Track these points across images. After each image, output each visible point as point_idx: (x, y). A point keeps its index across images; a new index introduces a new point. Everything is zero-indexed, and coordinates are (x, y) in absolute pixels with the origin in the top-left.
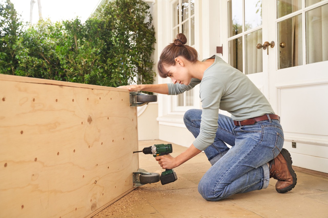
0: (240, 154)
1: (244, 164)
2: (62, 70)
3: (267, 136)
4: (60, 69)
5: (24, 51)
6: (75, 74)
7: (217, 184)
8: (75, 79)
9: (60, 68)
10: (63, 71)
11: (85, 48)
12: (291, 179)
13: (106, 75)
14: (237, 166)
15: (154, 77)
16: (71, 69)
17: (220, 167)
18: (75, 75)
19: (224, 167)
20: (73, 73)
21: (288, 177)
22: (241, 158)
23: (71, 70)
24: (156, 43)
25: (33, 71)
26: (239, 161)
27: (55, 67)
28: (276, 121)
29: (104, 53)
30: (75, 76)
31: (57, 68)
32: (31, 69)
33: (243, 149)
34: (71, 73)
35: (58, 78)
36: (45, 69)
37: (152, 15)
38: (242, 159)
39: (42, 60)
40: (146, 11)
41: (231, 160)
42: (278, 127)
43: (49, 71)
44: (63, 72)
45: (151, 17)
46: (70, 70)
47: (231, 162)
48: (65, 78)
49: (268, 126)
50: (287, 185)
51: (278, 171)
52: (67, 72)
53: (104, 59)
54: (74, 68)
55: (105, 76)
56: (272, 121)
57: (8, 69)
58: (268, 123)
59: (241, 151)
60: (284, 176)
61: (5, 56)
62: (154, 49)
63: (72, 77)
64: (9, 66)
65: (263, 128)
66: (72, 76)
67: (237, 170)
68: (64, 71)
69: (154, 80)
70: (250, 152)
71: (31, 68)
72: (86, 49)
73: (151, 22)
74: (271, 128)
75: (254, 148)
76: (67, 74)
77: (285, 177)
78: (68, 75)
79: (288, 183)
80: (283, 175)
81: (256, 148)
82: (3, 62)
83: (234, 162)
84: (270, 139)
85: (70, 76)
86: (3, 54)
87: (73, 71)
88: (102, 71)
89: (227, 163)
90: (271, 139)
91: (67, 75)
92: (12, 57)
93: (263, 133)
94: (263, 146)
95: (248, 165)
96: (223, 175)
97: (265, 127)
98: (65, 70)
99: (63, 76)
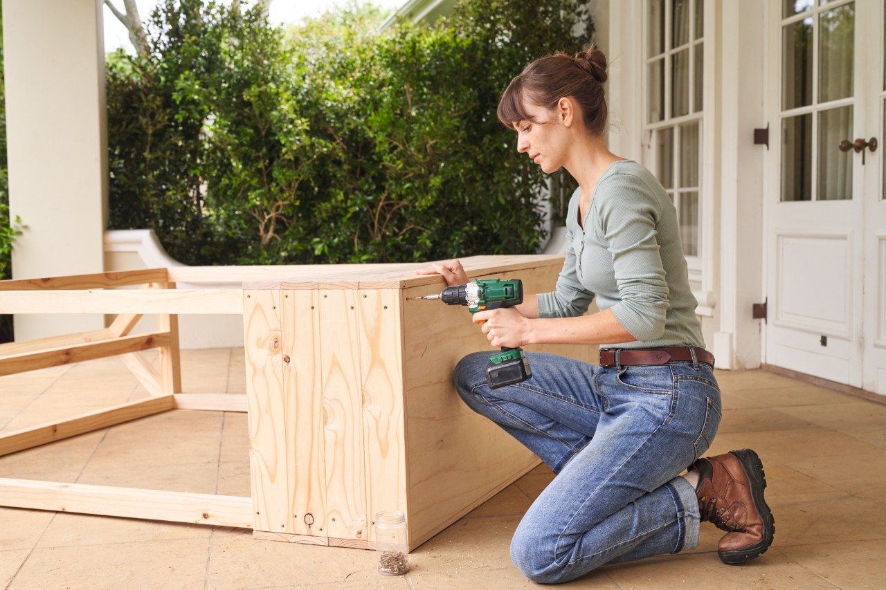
0: (615, 458)
1: (625, 483)
2: (376, 165)
3: (686, 405)
4: (371, 162)
5: (296, 126)
6: (406, 174)
8: (408, 188)
9: (372, 159)
10: (379, 166)
12: (757, 526)
13: (480, 176)
14: (607, 487)
16: (398, 162)
17: (564, 493)
18: (407, 177)
19: (573, 494)
20: (404, 172)
21: (750, 522)
22: (616, 469)
23: (399, 164)
25: (311, 168)
26: (611, 475)
28: (707, 367)
29: (473, 119)
30: (409, 180)
31: (365, 159)
32: (307, 165)
33: (620, 443)
34: (397, 172)
35: (367, 185)
36: (339, 163)
37: (593, 19)
38: (620, 470)
39: (333, 143)
40: (579, 10)
41: (592, 474)
42: (711, 383)
43: (346, 167)
44: (377, 168)
45: (592, 23)
46: (395, 166)
47: (591, 479)
48: (383, 183)
49: (690, 379)
51: (721, 502)
52: (388, 169)
53: (475, 133)
54: (405, 160)
55: (478, 178)
56: (699, 367)
57: (256, 167)
58: (690, 370)
60: (739, 517)
61: (250, 137)
63: (400, 181)
64: (257, 159)
65: (677, 382)
66: (400, 179)
67: (606, 499)
68: (381, 167)
70: (639, 450)
71: (307, 163)
72: (436, 116)
73: (590, 36)
74: (695, 383)
75: (649, 440)
76: (388, 174)
77: (742, 521)
78: (390, 177)
79: (750, 538)
80: (736, 514)
81: (655, 439)
82: (248, 150)
83: (599, 479)
84: (693, 415)
85: (396, 180)
86: (247, 131)
88: (470, 165)
89: (582, 484)
90: (695, 414)
91: (388, 177)
92: (262, 137)
93: (675, 399)
94: (672, 435)
95: (635, 486)
96: (572, 512)
97: (682, 378)
98: (383, 165)
99: (380, 179)
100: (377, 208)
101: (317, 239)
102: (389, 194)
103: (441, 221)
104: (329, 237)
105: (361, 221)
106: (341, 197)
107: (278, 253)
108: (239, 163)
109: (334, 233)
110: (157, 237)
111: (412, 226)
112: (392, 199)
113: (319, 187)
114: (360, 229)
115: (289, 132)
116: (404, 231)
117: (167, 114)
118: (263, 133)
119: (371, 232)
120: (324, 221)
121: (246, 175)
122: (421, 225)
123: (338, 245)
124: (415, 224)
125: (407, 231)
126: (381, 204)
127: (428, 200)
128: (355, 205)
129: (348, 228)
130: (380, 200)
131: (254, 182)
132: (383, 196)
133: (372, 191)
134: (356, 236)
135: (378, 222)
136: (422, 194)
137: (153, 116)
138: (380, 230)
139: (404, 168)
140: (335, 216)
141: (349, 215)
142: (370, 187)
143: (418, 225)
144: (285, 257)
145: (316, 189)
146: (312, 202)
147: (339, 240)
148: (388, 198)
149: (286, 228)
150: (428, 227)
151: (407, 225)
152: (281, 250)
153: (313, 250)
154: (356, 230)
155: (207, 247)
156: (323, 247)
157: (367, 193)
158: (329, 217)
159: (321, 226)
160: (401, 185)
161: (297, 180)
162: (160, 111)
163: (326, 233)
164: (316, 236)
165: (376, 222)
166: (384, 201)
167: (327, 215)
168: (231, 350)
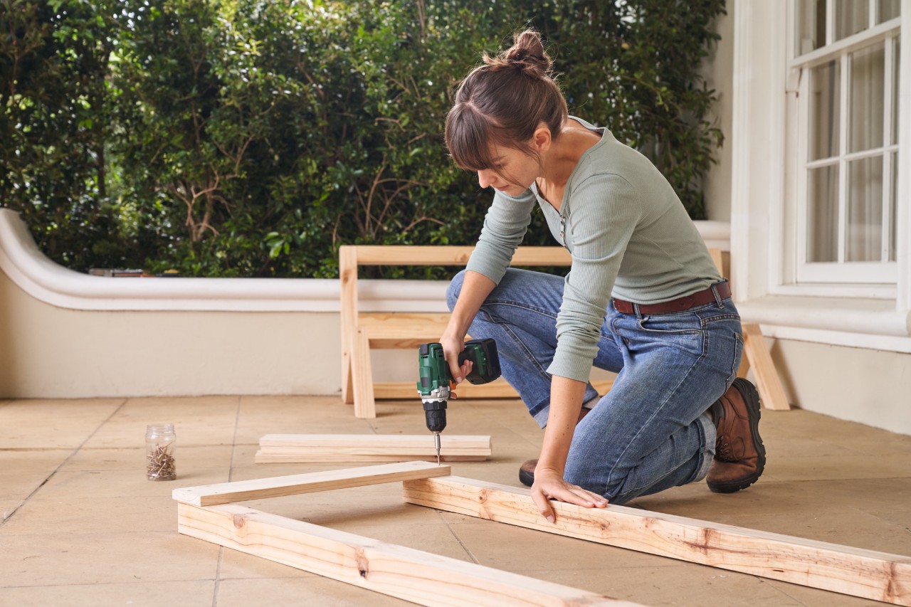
0: (661, 391)
1: (671, 418)
2: (370, 121)
3: (716, 343)
4: (361, 117)
5: (241, 52)
6: (413, 137)
7: (610, 469)
8: (416, 155)
9: (363, 112)
10: (373, 123)
11: (458, 38)
12: (753, 459)
14: (655, 421)
15: (713, 148)
16: (403, 115)
18: (416, 138)
20: (411, 131)
21: (748, 455)
22: (663, 402)
23: (404, 119)
24: (725, 13)
25: (268, 123)
26: (658, 409)
27: (342, 111)
30: (419, 145)
31: (351, 112)
32: (262, 117)
34: (402, 131)
35: (355, 151)
36: (311, 117)
38: (666, 404)
39: (302, 84)
41: (641, 406)
43: (322, 123)
44: (371, 126)
46: (397, 121)
47: (640, 412)
48: (379, 149)
49: (717, 319)
50: (743, 473)
51: (728, 438)
52: (387, 127)
54: (413, 112)
56: (723, 304)
57: (181, 118)
58: (716, 311)
59: (660, 383)
60: (739, 451)
61: (172, 71)
62: (718, 38)
63: (404, 146)
64: (184, 105)
66: (405, 142)
68: (376, 124)
69: (715, 162)
70: (682, 384)
71: (261, 114)
72: (462, 41)
75: (690, 374)
76: (386, 135)
77: (741, 454)
78: (390, 139)
79: (744, 469)
82: (168, 92)
83: (648, 413)
84: (723, 352)
85: (398, 143)
86: (167, 61)
87: (409, 123)
89: (632, 416)
90: (727, 350)
91: (386, 139)
92: (193, 74)
93: (707, 338)
94: (708, 370)
96: (624, 445)
97: (709, 320)
98: (380, 122)
99: (373, 143)
100: (369, 189)
101: (275, 234)
102: (388, 167)
103: (469, 211)
104: (293, 230)
105: (345, 209)
106: (313, 169)
107: (213, 254)
108: (150, 108)
109: (301, 224)
110: (23, 224)
111: (424, 218)
112: (393, 175)
113: (280, 156)
114: (341, 219)
115: (232, 62)
116: (412, 225)
117: (41, 31)
118: (196, 69)
119: (361, 227)
120: (286, 205)
121: (161, 128)
122: (438, 217)
123: (305, 243)
124: (427, 214)
125: (416, 226)
126: (376, 183)
127: (449, 175)
128: (334, 180)
129: (323, 217)
130: (375, 177)
131: (177, 140)
132: (379, 170)
133: (362, 161)
134: (335, 230)
135: (371, 212)
136: (439, 167)
137: (20, 34)
138: (375, 224)
139: (411, 125)
140: (304, 199)
141: (324, 197)
142: (359, 155)
143: (433, 216)
144: (222, 259)
145: (276, 158)
146: (270, 178)
147: (307, 236)
148: (387, 172)
149: (228, 216)
150: (449, 219)
151: (416, 217)
152: (218, 248)
153: (268, 249)
154: (334, 219)
155: (105, 243)
156: (283, 245)
157: (354, 164)
158: (294, 200)
159: (281, 213)
160: (407, 151)
161: (245, 140)
162: (32, 24)
163: (289, 225)
164: (273, 230)
165: (368, 212)
166: (380, 179)
167: (291, 196)
168: (125, 401)
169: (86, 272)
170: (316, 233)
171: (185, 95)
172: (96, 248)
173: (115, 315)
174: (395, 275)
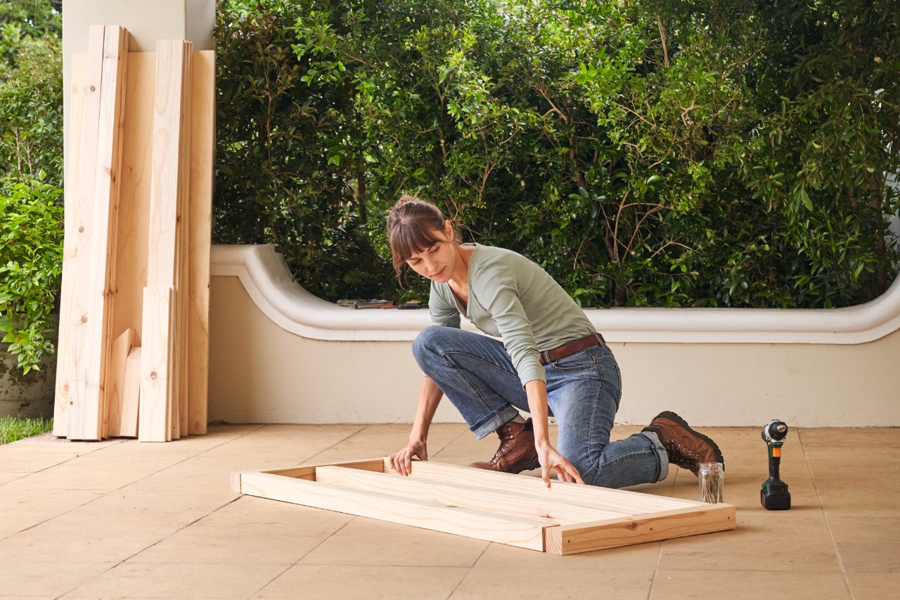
2: (611, 147)
6: (654, 160)
8: (655, 182)
9: (605, 136)
10: (616, 148)
16: (642, 140)
18: (656, 164)
20: (648, 157)
23: (643, 144)
25: (509, 151)
27: (587, 134)
30: (656, 170)
31: (596, 137)
32: (503, 147)
34: (641, 157)
35: (598, 177)
46: (636, 147)
52: (628, 153)
54: (650, 137)
61: (414, 105)
63: (644, 172)
66: (645, 167)
68: (619, 149)
71: (502, 143)
76: (629, 160)
82: (410, 125)
85: (638, 169)
87: (648, 148)
100: (616, 213)
102: (631, 193)
105: (590, 234)
106: (555, 196)
111: (670, 242)
112: (635, 200)
113: (526, 182)
116: (660, 249)
117: (292, 74)
118: (442, 98)
119: (610, 251)
124: (673, 239)
125: (664, 250)
126: (621, 207)
127: (688, 201)
128: (572, 209)
129: (563, 245)
130: (620, 201)
131: (419, 173)
132: (625, 193)
133: (605, 187)
134: (577, 257)
135: (619, 237)
137: (273, 76)
138: (624, 249)
139: (650, 150)
140: (546, 227)
141: (563, 226)
142: (602, 181)
143: (679, 240)
145: (523, 183)
146: (513, 202)
148: (631, 197)
150: (695, 244)
155: (357, 272)
157: (597, 190)
158: (536, 228)
161: (484, 170)
165: (615, 238)
166: (625, 204)
167: (533, 224)
168: (364, 427)
169: (335, 302)
170: (555, 262)
171: (427, 128)
172: (347, 279)
173: (357, 344)
174: (637, 303)
